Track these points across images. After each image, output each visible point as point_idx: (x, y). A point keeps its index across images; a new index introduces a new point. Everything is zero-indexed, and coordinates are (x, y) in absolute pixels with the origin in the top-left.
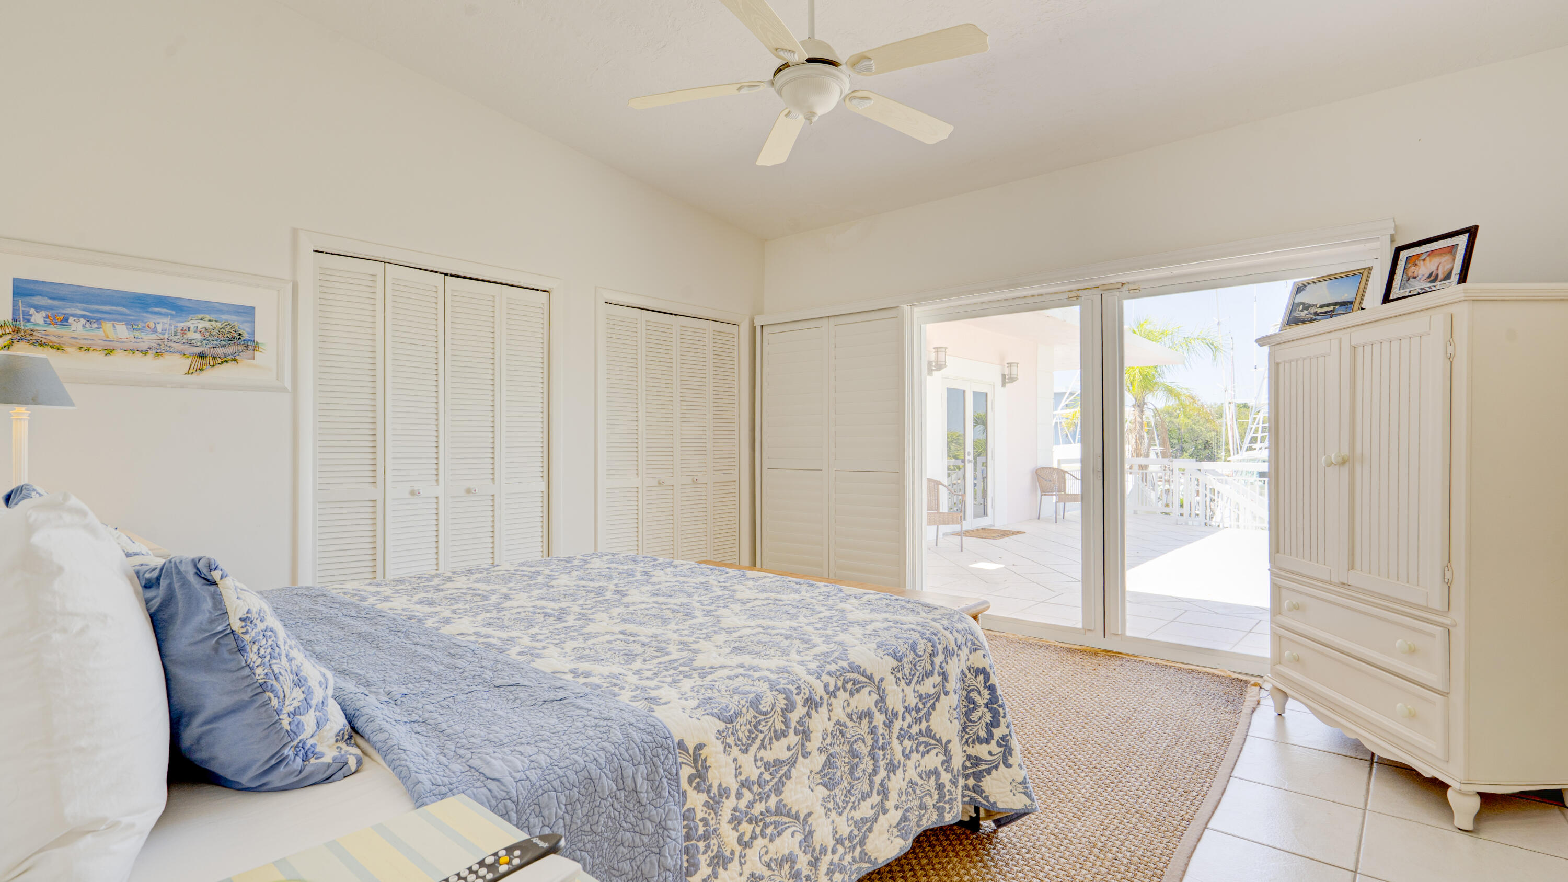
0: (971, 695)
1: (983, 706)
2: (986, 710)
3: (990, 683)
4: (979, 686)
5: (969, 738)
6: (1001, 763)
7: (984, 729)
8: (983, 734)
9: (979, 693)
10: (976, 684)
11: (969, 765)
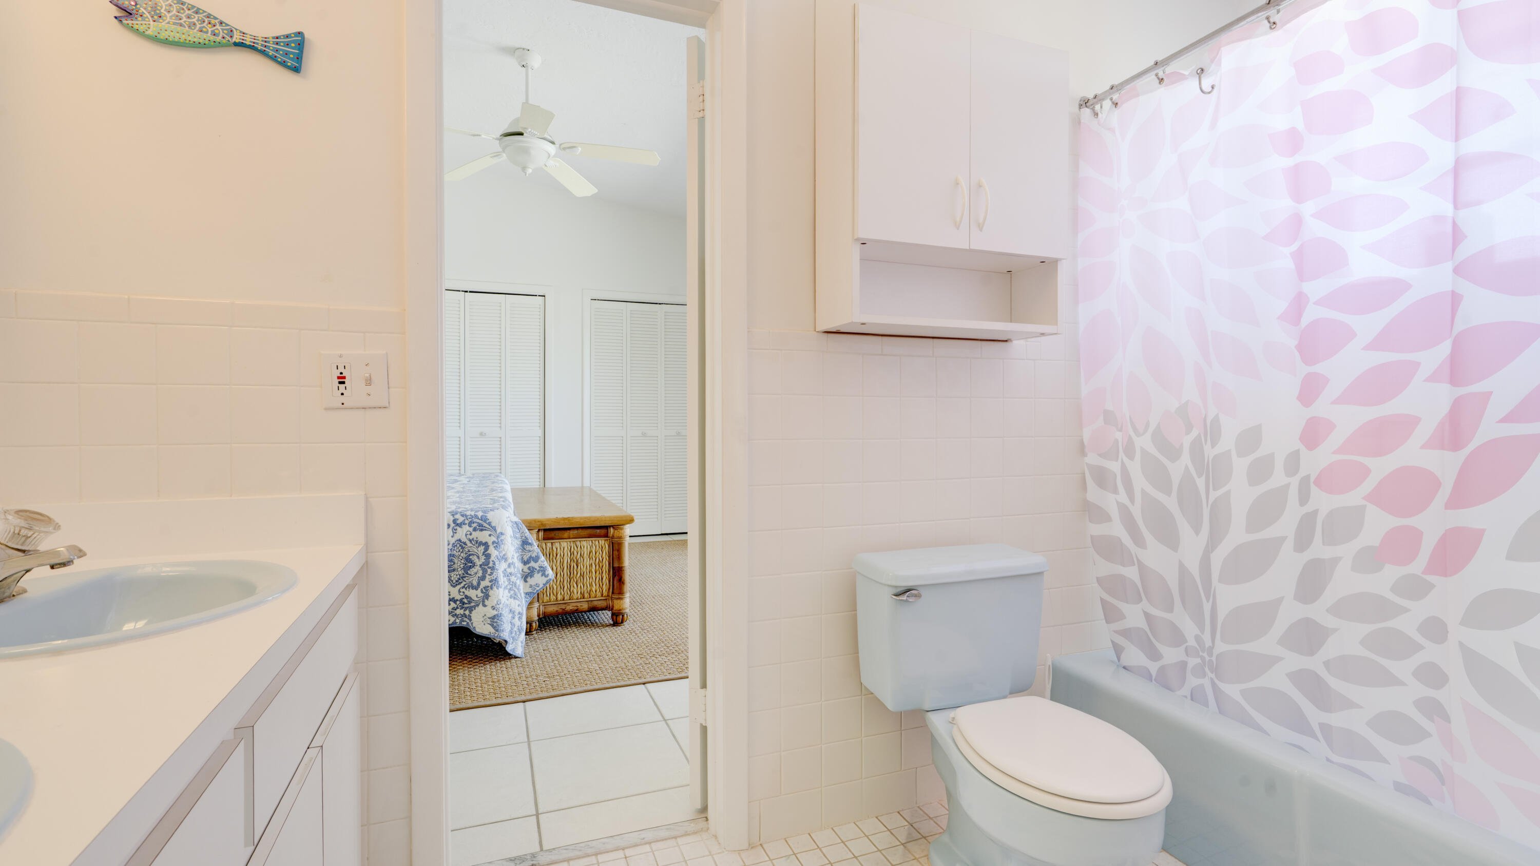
0: (471, 557)
1: (479, 566)
2: (480, 569)
3: (487, 552)
4: (479, 553)
5: (466, 584)
6: (481, 603)
7: (477, 580)
8: (475, 583)
9: (478, 557)
10: (477, 551)
11: (466, 602)
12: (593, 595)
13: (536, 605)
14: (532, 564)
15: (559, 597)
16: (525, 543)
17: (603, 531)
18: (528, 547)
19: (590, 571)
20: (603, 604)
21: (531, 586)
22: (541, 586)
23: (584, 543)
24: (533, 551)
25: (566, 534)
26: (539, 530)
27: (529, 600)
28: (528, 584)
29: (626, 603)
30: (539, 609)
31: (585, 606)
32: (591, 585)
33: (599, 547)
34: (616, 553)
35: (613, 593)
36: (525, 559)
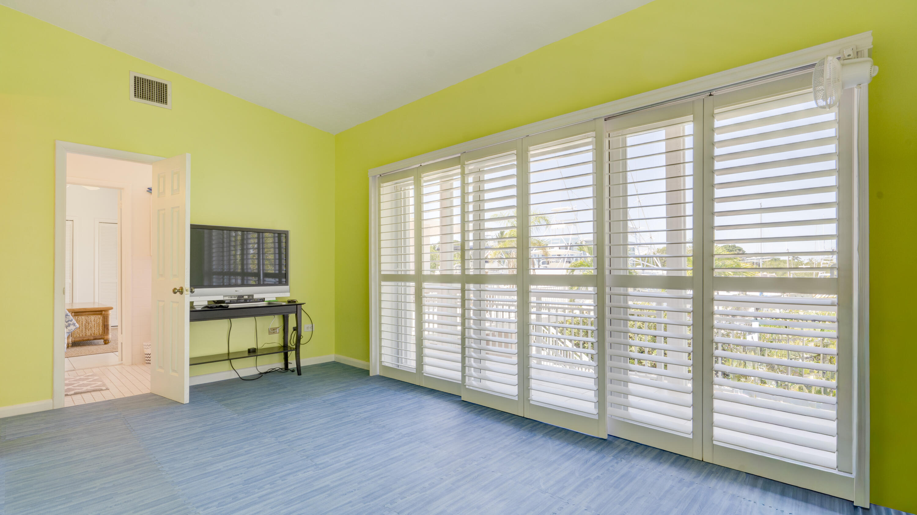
12: (95, 334)
13: (71, 338)
14: (70, 322)
15: (81, 335)
16: (67, 315)
17: (100, 312)
18: (68, 317)
19: (94, 326)
20: (100, 337)
21: (69, 330)
22: (73, 329)
23: (92, 317)
24: (70, 318)
25: (84, 314)
26: (72, 312)
27: (68, 334)
28: (68, 329)
29: (110, 336)
30: (72, 339)
31: (92, 338)
32: (95, 331)
33: (99, 319)
34: (105, 320)
35: (104, 333)
36: (67, 321)
